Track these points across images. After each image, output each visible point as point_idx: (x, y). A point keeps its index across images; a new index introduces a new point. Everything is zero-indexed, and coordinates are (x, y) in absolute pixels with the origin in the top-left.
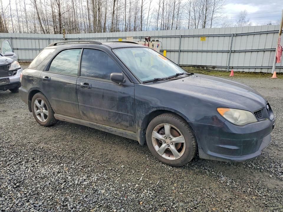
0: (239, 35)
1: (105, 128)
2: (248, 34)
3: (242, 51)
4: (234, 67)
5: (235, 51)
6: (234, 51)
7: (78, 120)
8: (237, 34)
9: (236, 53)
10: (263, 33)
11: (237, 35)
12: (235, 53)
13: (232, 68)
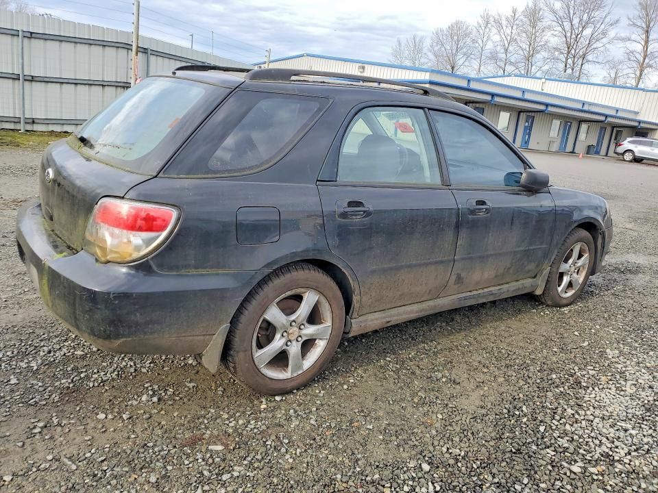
0: (38, 36)
1: (490, 293)
2: (61, 39)
3: (52, 80)
4: (36, 121)
5: (32, 77)
6: (30, 78)
7: (431, 303)
8: (31, 33)
9: (39, 84)
10: (96, 42)
11: (33, 35)
12: (34, 83)
13: (33, 122)
